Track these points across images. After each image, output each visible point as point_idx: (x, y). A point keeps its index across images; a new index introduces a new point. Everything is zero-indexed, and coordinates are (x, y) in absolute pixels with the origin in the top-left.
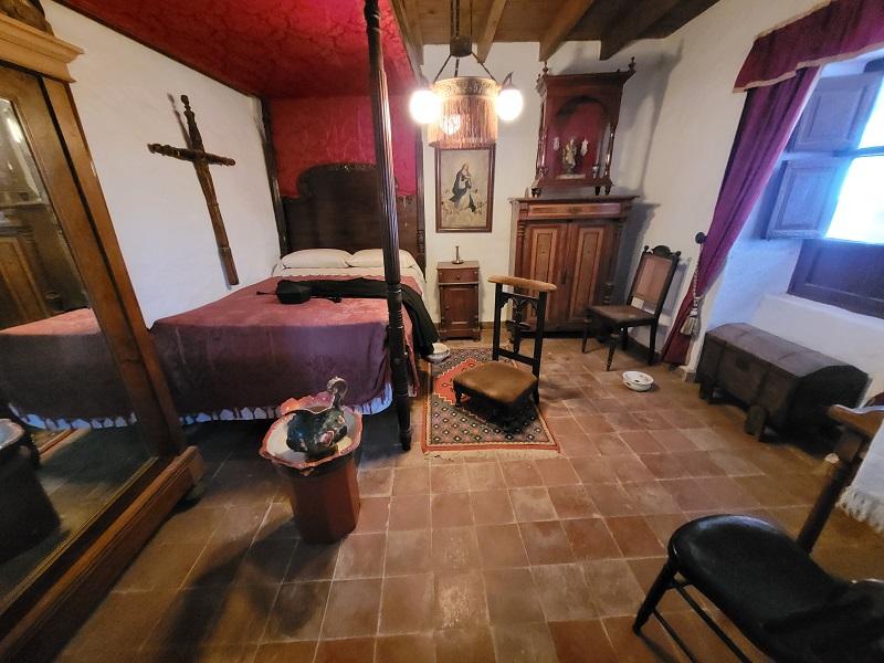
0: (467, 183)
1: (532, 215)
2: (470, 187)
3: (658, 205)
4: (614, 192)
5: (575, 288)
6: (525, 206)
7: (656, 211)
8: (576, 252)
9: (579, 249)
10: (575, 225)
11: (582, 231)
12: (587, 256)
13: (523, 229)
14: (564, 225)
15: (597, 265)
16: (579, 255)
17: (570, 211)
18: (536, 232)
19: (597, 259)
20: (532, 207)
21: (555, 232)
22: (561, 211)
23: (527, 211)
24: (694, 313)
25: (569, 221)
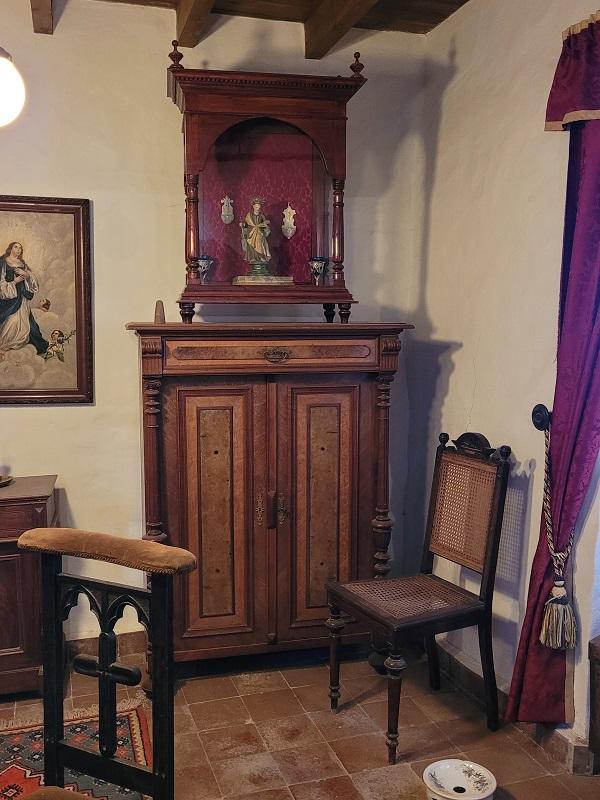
0: (20, 286)
1: (174, 364)
2: (30, 296)
3: (460, 345)
4: (358, 316)
5: (301, 536)
6: (155, 342)
7: (455, 357)
8: (293, 449)
9: (302, 442)
10: (285, 389)
11: (303, 401)
12: (320, 459)
13: (156, 397)
14: (258, 389)
15: (345, 479)
16: (301, 457)
17: (266, 355)
18: (193, 404)
19: (346, 465)
20: (172, 345)
21: (238, 405)
22: (244, 354)
23: (163, 353)
24: (559, 592)
25: (268, 378)
